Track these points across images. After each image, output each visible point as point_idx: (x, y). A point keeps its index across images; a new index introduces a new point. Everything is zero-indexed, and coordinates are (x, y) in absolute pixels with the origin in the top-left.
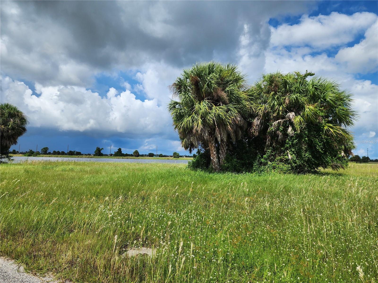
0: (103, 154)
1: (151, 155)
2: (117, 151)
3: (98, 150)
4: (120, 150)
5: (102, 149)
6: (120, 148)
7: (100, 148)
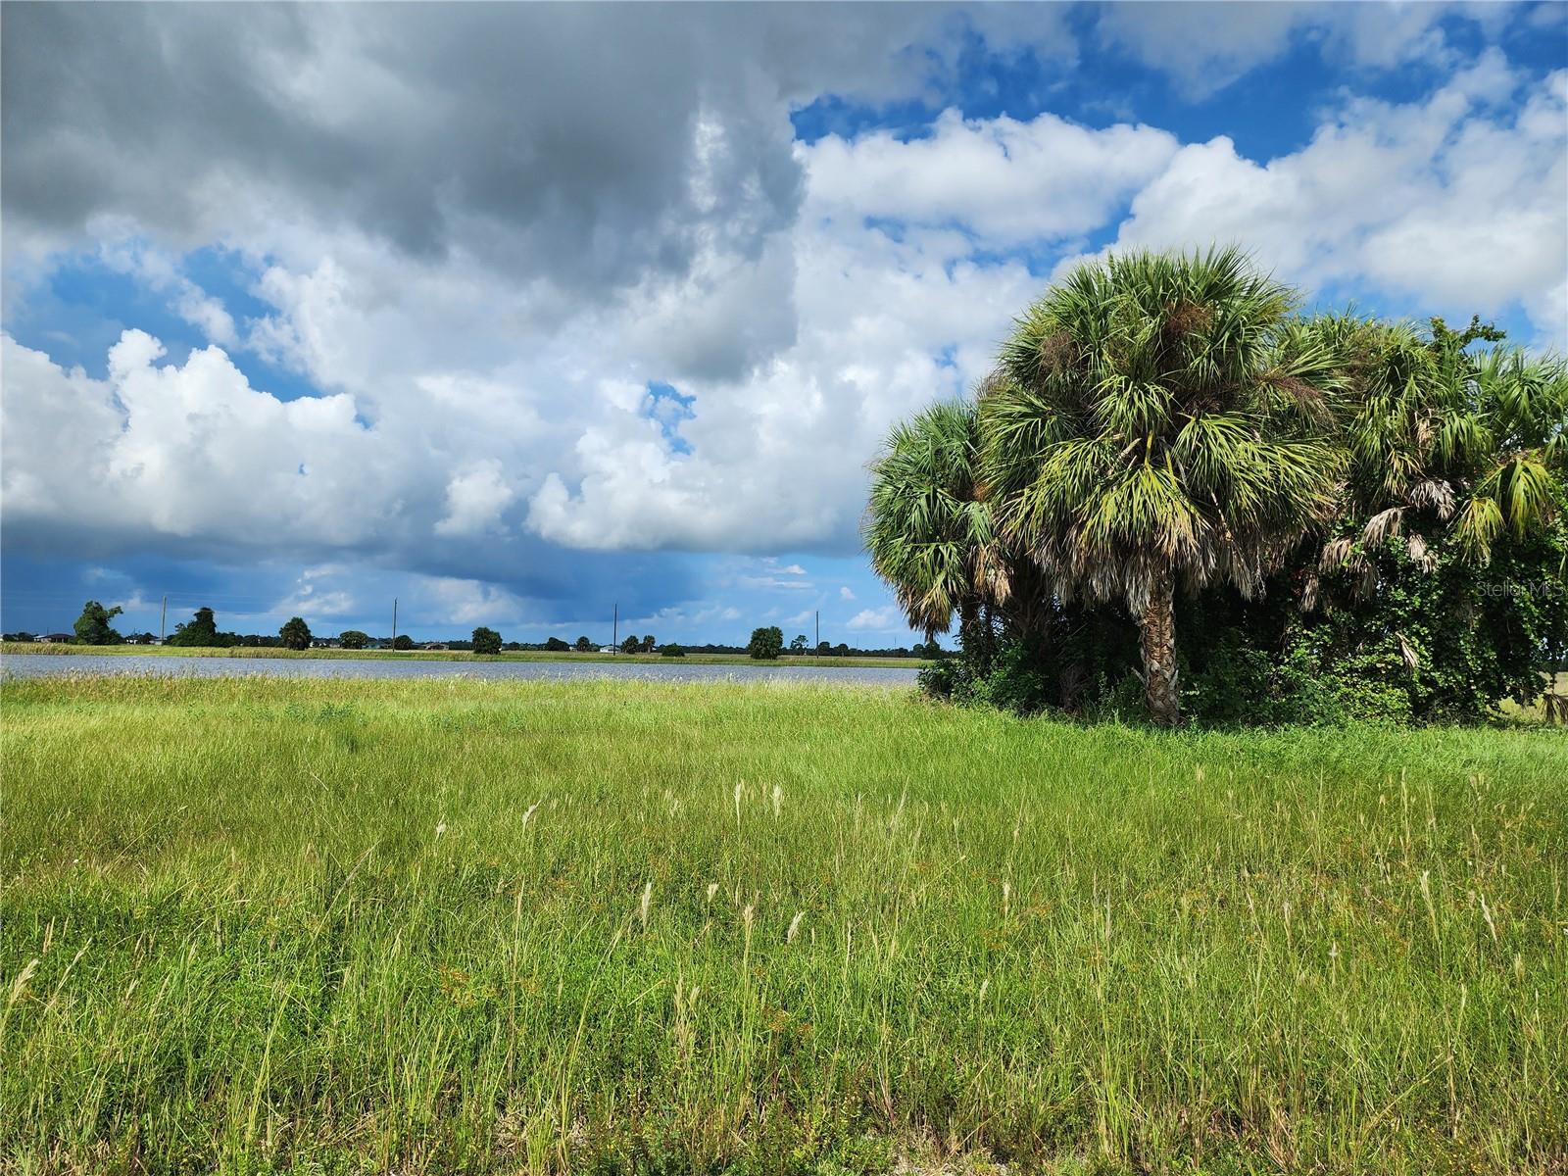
0: (118, 636)
1: (353, 641)
2: (192, 624)
3: (95, 618)
4: (205, 617)
5: (116, 612)
6: (205, 609)
7: (104, 609)
